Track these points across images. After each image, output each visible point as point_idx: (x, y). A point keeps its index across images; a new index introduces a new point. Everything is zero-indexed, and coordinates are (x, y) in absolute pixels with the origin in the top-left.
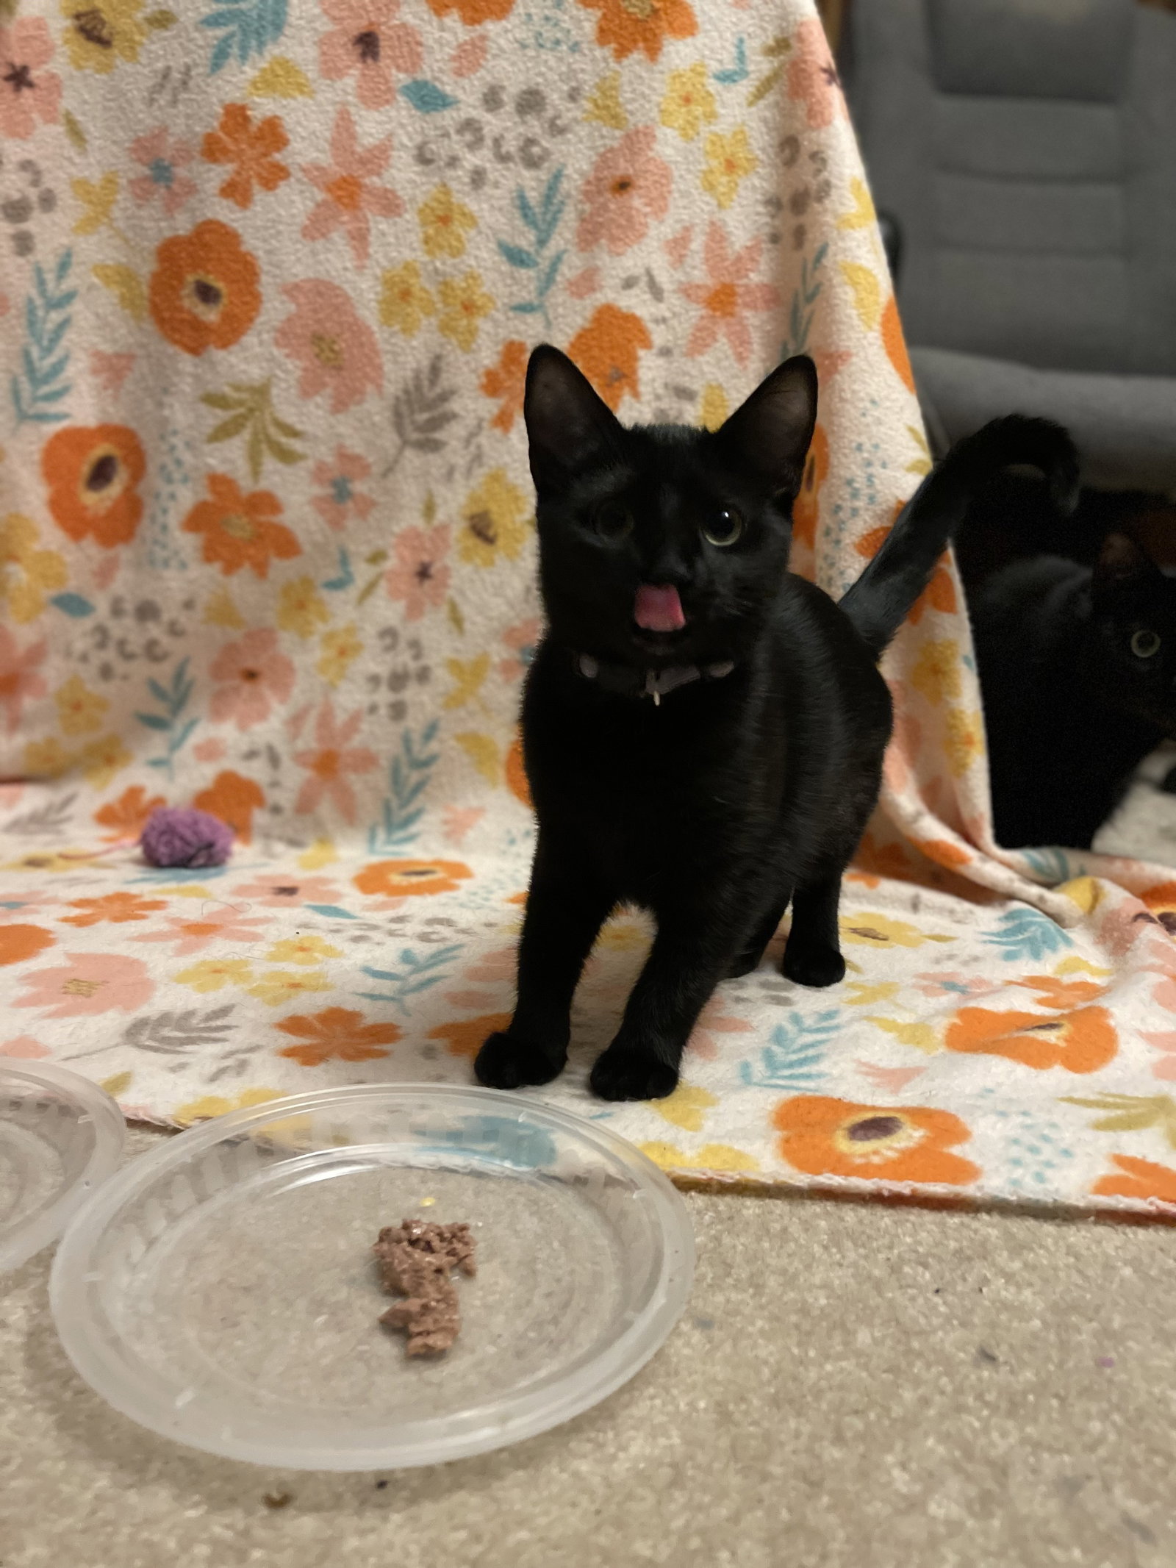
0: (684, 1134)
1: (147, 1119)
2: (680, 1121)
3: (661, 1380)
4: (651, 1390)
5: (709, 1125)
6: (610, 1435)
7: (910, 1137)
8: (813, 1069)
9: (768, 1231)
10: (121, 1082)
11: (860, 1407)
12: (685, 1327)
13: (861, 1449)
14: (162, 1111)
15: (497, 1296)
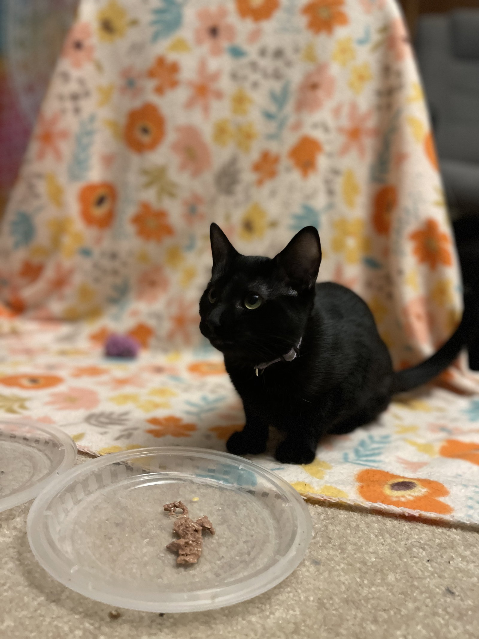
0: (315, 480)
1: (88, 452)
2: (313, 474)
3: (294, 585)
4: (289, 589)
5: (327, 477)
6: (268, 606)
7: (420, 491)
8: (377, 458)
9: (350, 525)
10: (80, 436)
11: (387, 608)
12: (307, 563)
13: (385, 627)
14: (94, 449)
15: (224, 540)
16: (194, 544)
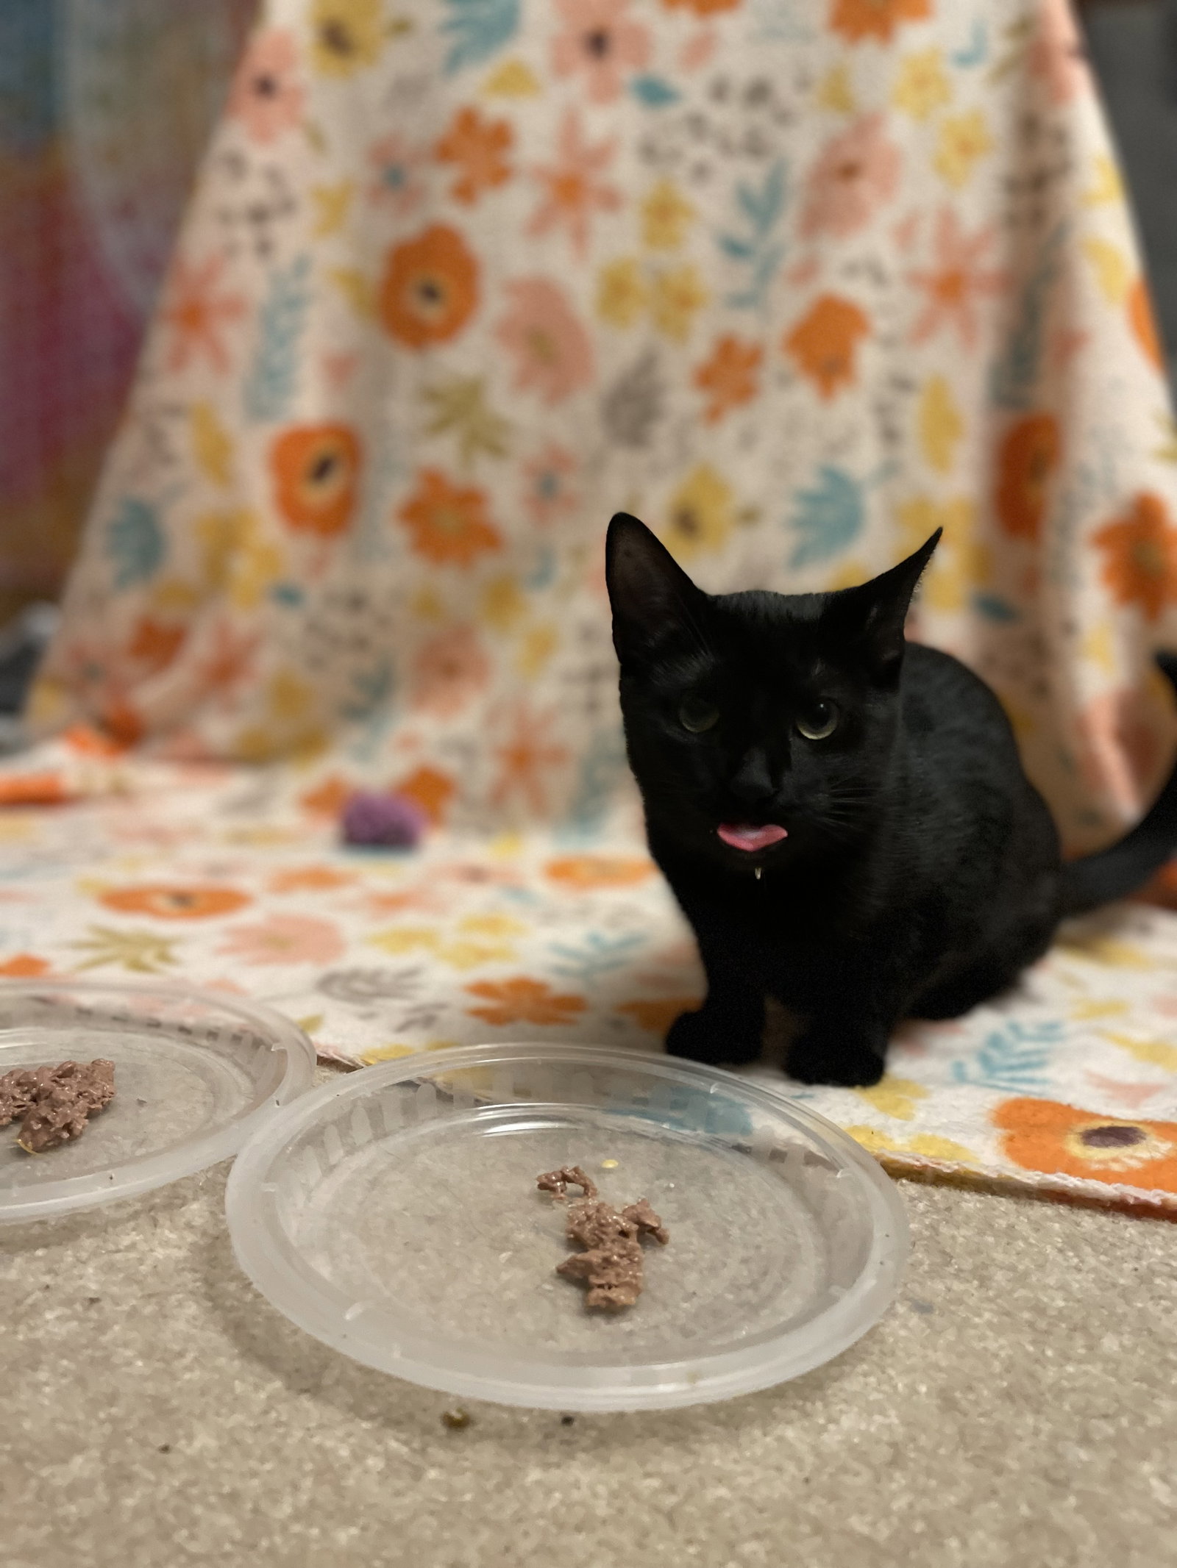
0: (893, 1121)
1: (336, 1057)
2: (887, 1109)
3: (875, 1358)
4: (865, 1367)
5: (921, 1116)
6: (819, 1405)
7: (1155, 1148)
8: (1038, 1074)
9: (991, 1226)
10: (313, 1023)
11: (1111, 1412)
12: (901, 1309)
13: (1113, 1454)
14: (349, 1050)
15: (691, 1256)
16: (625, 1262)
